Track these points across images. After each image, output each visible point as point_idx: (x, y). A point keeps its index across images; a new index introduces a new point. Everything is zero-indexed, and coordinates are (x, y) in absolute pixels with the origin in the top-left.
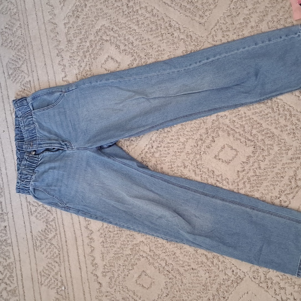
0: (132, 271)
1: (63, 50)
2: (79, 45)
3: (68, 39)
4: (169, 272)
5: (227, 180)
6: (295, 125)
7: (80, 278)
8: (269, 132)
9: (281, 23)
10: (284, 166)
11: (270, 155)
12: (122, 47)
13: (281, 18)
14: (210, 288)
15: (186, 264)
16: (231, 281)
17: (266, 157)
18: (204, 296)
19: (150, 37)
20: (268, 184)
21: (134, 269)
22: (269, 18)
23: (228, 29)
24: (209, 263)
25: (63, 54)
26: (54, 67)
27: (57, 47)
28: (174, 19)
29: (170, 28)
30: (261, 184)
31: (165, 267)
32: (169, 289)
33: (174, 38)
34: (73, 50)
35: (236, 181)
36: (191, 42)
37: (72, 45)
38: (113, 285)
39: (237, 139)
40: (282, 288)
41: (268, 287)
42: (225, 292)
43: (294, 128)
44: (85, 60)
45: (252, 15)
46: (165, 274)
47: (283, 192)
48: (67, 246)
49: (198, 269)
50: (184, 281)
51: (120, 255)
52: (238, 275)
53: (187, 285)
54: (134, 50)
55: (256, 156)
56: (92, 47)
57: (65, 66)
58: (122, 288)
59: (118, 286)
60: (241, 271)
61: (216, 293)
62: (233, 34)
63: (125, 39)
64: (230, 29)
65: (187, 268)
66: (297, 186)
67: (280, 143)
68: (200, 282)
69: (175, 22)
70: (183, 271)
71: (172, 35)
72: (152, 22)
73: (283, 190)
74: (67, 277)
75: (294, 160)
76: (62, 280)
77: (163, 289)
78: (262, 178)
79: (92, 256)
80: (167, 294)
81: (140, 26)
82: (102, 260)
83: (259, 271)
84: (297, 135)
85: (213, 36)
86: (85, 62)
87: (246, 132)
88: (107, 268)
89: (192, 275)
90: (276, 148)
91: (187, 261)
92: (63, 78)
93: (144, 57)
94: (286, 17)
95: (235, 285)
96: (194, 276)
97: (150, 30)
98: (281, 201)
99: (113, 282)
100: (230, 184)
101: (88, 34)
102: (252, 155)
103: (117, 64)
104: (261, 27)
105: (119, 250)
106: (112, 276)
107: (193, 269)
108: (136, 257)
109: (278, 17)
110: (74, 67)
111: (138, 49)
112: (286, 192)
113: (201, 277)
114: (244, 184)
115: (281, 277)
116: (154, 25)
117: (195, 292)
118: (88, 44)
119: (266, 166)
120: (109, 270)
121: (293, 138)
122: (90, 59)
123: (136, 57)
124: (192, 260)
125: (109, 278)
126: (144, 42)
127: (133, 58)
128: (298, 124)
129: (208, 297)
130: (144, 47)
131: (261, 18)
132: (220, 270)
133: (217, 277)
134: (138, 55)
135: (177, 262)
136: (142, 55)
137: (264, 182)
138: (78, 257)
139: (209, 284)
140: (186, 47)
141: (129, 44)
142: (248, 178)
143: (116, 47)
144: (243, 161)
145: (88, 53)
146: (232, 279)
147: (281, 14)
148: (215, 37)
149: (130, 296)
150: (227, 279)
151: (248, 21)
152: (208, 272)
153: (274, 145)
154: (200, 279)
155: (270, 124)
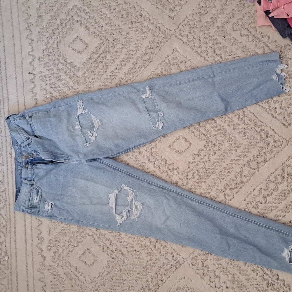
0: (77, 248)
1: (32, 25)
2: (49, 22)
3: (39, 14)
4: (113, 252)
5: (178, 169)
6: (247, 124)
7: (25, 250)
8: (222, 128)
9: (245, 27)
10: (232, 162)
11: (220, 150)
12: (92, 29)
13: (246, 22)
14: (149, 270)
15: (130, 245)
16: (170, 266)
17: (216, 152)
18: (143, 278)
19: (120, 23)
20: (215, 177)
21: (78, 246)
22: (234, 20)
23: (195, 26)
24: (151, 246)
25: (32, 28)
26: (22, 40)
27: (27, 21)
28: (145, 9)
29: (141, 17)
31: (110, 246)
32: (111, 268)
33: (143, 27)
34: (42, 26)
35: (186, 171)
36: (159, 34)
37: (42, 21)
38: (56, 259)
40: (217, 277)
41: (204, 274)
42: (163, 276)
43: (246, 127)
44: (54, 37)
45: (220, 16)
46: (108, 253)
47: (228, 186)
48: (15, 217)
49: (141, 251)
50: (126, 261)
51: (67, 231)
52: (177, 261)
53: (128, 265)
54: (103, 34)
56: (62, 25)
57: (33, 41)
58: (65, 263)
59: (61, 261)
60: (181, 257)
61: (155, 276)
62: (199, 32)
63: (95, 22)
64: (197, 27)
65: (130, 249)
66: (242, 182)
67: (231, 140)
68: (141, 264)
69: (145, 12)
70: (126, 252)
71: (141, 24)
72: (124, 9)
73: (229, 184)
74: (12, 248)
75: (242, 158)
76: (6, 250)
77: (105, 268)
78: (210, 171)
79: (39, 230)
80: (108, 273)
81: (112, 11)
82: (48, 234)
83: (198, 259)
84: (247, 134)
85: (180, 30)
86: (53, 39)
87: (200, 127)
88: (53, 242)
89: (134, 256)
90: (227, 145)
91: (131, 242)
92: (29, 52)
93: (113, 42)
94: (250, 22)
95: (174, 269)
96: (136, 258)
97: (121, 16)
98: (225, 194)
99: (57, 257)
100: (180, 173)
101: (59, 12)
102: (203, 148)
103: (85, 46)
104: (226, 28)
105: (66, 226)
106: (57, 250)
107: (136, 251)
108: (83, 234)
109: (243, 21)
110: (42, 43)
111: (107, 33)
112: (231, 187)
113: (143, 259)
115: (217, 266)
116: (125, 12)
117: (134, 273)
118: (58, 22)
119: (215, 160)
120: (55, 245)
121: (243, 136)
122: (58, 37)
123: (105, 41)
124: (136, 242)
125: (54, 253)
126: (113, 27)
127: (101, 41)
128: (250, 124)
129: (146, 279)
130: (114, 32)
131: (227, 19)
132: (161, 254)
133: (158, 261)
134: (106, 39)
135: (121, 243)
136: (111, 40)
137: (211, 174)
138: (25, 229)
139: (149, 267)
140: (154, 37)
141: (99, 27)
143: (86, 29)
145: (58, 31)
146: (171, 263)
147: (246, 18)
148: (182, 32)
149: (72, 271)
150: (167, 263)
151: (215, 21)
152: (150, 255)
153: (225, 141)
154: (142, 261)
155: (223, 121)
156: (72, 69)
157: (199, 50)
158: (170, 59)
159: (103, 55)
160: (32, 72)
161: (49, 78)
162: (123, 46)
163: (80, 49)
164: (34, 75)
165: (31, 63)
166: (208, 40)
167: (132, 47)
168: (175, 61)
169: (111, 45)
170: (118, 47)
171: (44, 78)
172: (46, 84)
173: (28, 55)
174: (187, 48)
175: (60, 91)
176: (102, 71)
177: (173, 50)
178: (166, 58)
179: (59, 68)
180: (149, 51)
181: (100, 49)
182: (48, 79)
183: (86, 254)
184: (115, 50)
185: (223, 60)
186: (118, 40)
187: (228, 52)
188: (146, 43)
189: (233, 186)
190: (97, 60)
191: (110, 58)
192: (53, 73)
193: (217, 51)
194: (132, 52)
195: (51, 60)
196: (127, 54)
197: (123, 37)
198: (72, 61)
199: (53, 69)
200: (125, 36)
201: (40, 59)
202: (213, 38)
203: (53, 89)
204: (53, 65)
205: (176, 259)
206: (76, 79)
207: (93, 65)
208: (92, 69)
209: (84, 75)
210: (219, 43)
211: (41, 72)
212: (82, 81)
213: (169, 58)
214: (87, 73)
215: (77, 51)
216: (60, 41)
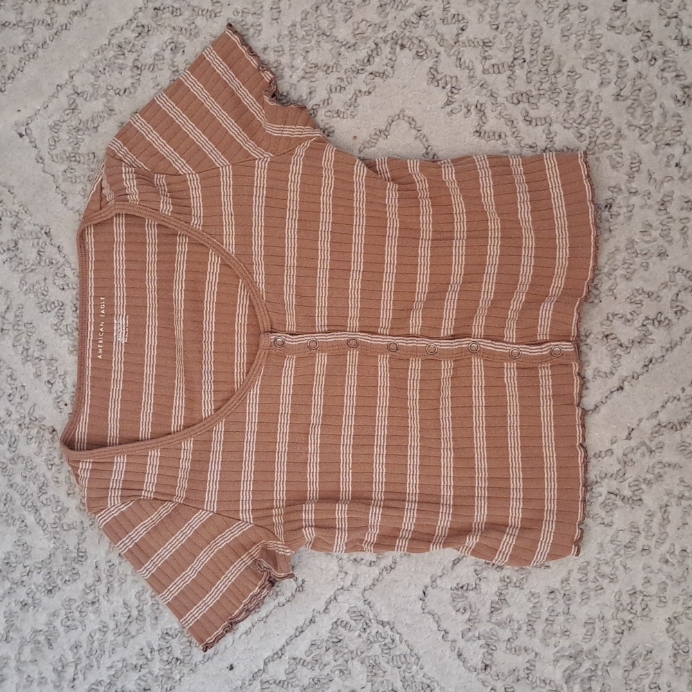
30: (552, 53)
39: (353, 103)
55: (440, 49)
114: (534, 123)
142: (516, 101)
144: (441, 104)
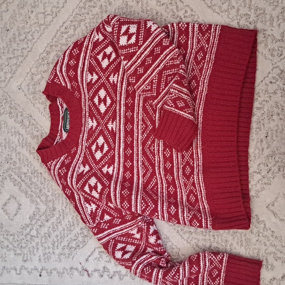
156: (37, 218)
157: (21, 59)
158: (29, 92)
159: (23, 176)
160: (39, 271)
161: (47, 249)
162: (14, 151)
163: (16, 205)
164: (42, 270)
165: (29, 273)
166: (11, 49)
167: (15, 139)
168: (31, 87)
169: (12, 166)
170: (15, 158)
171: (46, 256)
172: (54, 253)
173: (20, 276)
174: (17, 73)
175: (62, 234)
176: (40, 178)
177: (19, 89)
178: (28, 98)
179: (36, 235)
180: (20, 118)
181: (17, 180)
182: (47, 251)
183: (275, 211)
184: (17, 161)
185: (31, 30)
186: (7, 156)
187: (23, 25)
188: (11, 122)
189: (174, 7)
190: (28, 184)
191: (26, 167)
192: (41, 243)
193: (22, 37)
194: (20, 139)
195: (26, 245)
196: (22, 146)
197: (4, 150)
198: (28, 217)
199: (37, 243)
200: (4, 148)
201: (25, 259)
202: (8, 43)
203: (59, 245)
204: (32, 242)
205: (275, 79)
206: (48, 212)
207: (33, 189)
208: (38, 191)
209: (44, 202)
210: (14, 35)
211: (40, 260)
212: (51, 205)
213: (27, 94)
214: (42, 198)
215: (18, 210)
216: (6, 231)
